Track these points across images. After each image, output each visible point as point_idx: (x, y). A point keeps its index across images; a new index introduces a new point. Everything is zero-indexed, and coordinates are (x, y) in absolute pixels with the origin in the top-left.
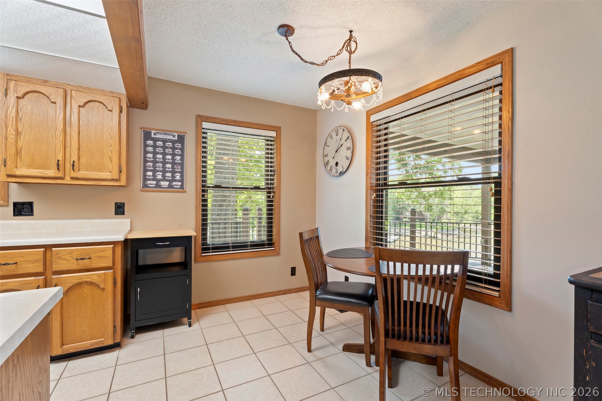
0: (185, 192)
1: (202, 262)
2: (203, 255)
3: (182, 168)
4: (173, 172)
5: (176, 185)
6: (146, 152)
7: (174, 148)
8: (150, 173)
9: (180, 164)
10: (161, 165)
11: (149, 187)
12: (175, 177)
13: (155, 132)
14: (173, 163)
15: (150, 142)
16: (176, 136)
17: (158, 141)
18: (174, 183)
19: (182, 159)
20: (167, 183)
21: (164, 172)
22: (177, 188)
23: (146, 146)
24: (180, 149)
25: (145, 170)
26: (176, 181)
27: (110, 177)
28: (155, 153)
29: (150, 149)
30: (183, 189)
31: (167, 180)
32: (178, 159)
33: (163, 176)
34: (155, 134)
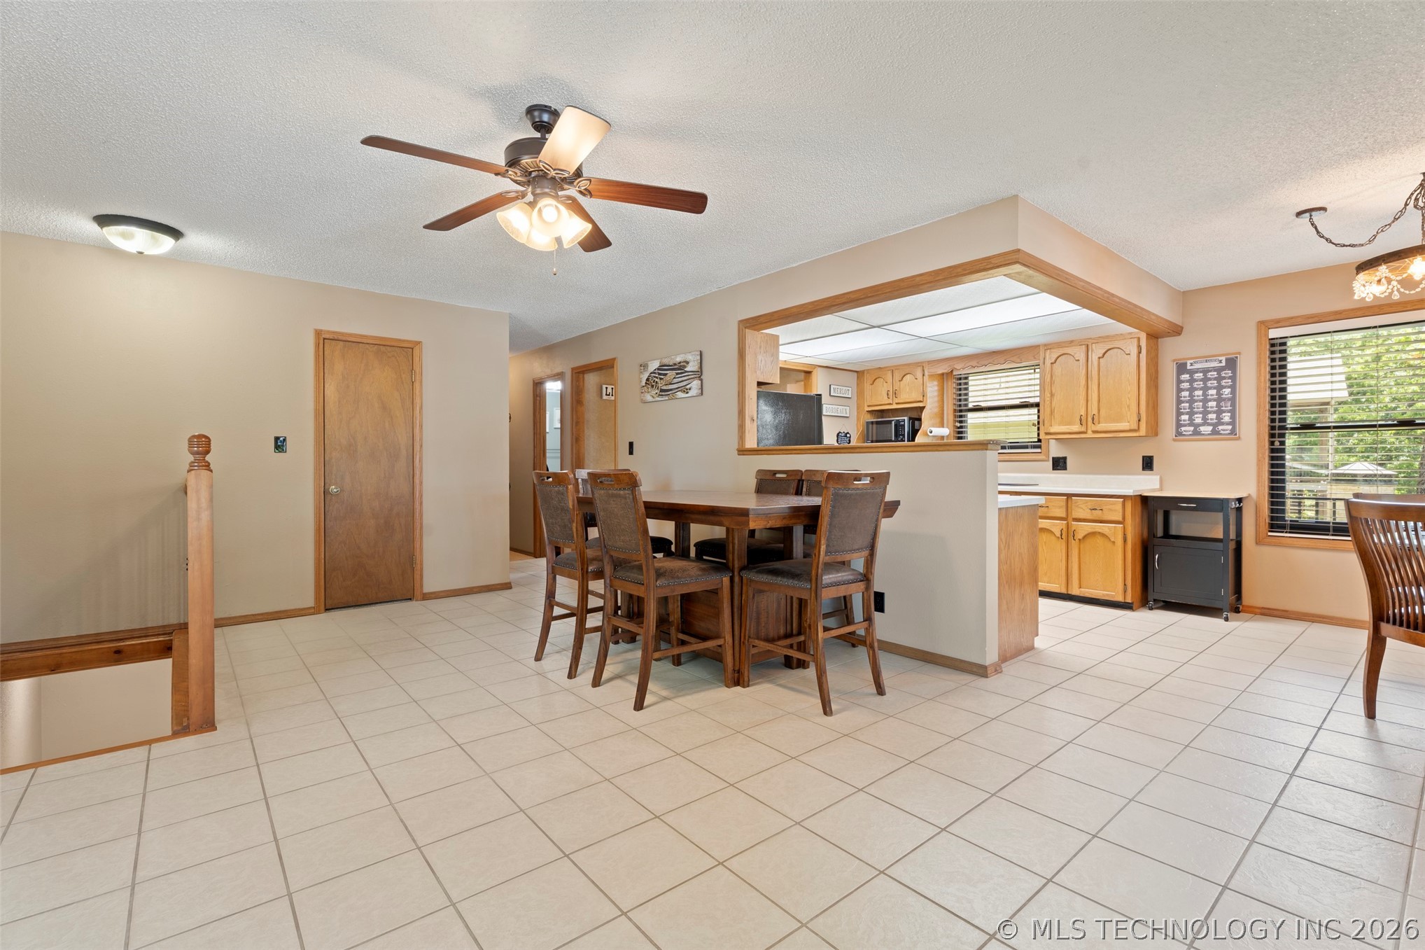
0: (1239, 438)
1: (1269, 544)
2: (1270, 534)
3: (1233, 405)
4: (1219, 412)
5: (1224, 430)
6: (1179, 390)
7: (1219, 379)
8: (1185, 417)
9: (1229, 399)
10: (1201, 404)
11: (1184, 435)
12: (1222, 419)
13: (1192, 361)
14: (1219, 399)
15: (1185, 377)
16: (1224, 362)
17: (1197, 372)
18: (1220, 427)
19: (1233, 392)
20: (1210, 428)
21: (1205, 413)
22: (1224, 434)
23: (1179, 382)
24: (1230, 378)
25: (1179, 414)
26: (1223, 424)
27: (1128, 428)
28: (1192, 390)
29: (1186, 385)
30: (1236, 434)
31: (1209, 424)
32: (1226, 393)
33: (1204, 419)
34: (1191, 364)
